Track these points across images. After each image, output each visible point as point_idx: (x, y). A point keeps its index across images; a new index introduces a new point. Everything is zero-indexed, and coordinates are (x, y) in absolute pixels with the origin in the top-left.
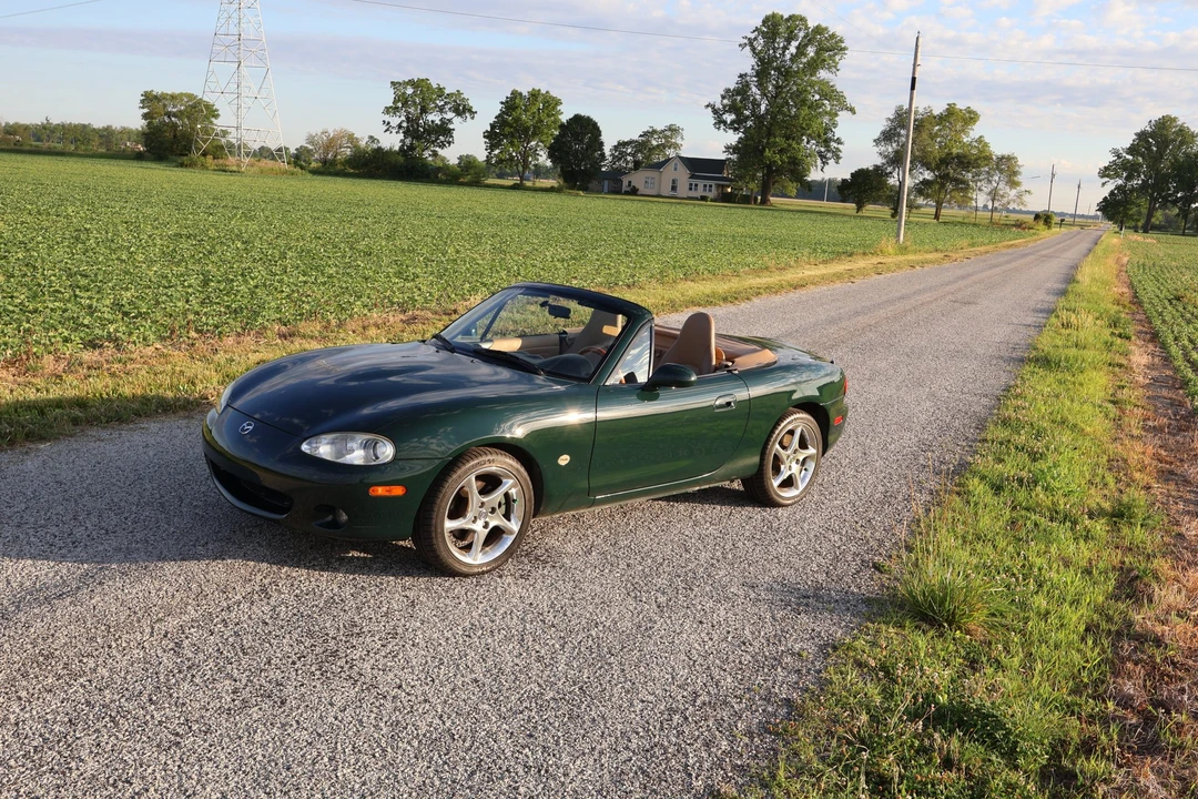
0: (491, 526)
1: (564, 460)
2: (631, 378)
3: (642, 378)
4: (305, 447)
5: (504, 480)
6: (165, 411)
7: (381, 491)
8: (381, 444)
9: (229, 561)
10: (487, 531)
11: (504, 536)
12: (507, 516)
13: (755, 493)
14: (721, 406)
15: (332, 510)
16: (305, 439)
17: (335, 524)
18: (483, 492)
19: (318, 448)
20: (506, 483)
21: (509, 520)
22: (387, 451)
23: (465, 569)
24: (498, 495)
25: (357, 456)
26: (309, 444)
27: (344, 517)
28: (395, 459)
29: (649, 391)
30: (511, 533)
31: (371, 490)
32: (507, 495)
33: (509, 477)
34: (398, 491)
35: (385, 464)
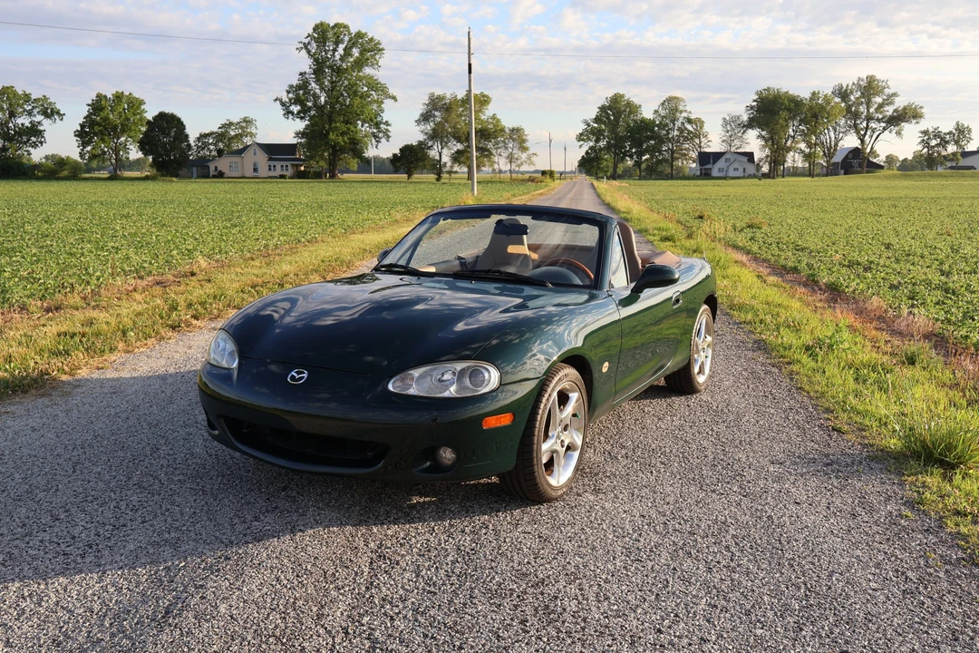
0: (566, 444)
1: (605, 367)
4: (390, 387)
5: (571, 395)
6: (14, 391)
7: (491, 423)
9: (311, 532)
10: (564, 449)
13: (681, 383)
14: (674, 304)
15: (431, 453)
16: (391, 378)
20: (573, 397)
22: (492, 377)
23: (554, 494)
24: (569, 411)
28: (501, 384)
30: (578, 446)
31: (483, 424)
33: (573, 391)
34: (506, 420)
35: (492, 391)
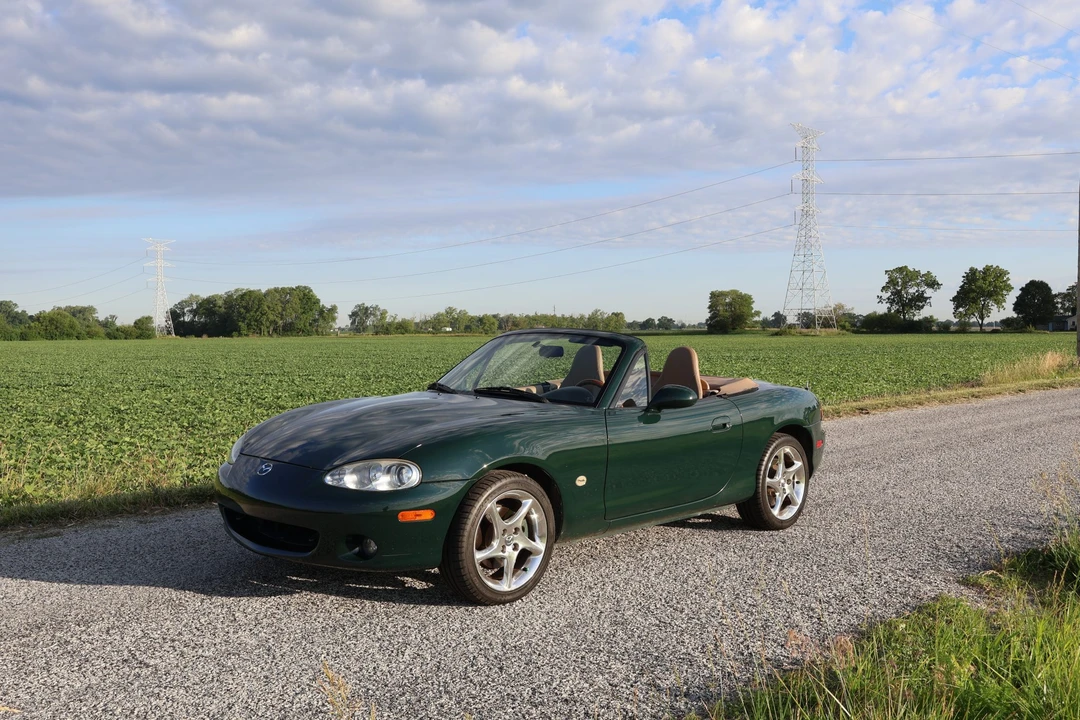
0: (519, 548)
1: (581, 481)
2: (630, 404)
3: (643, 401)
4: (328, 479)
5: (523, 502)
7: (408, 516)
8: (407, 468)
10: (516, 553)
11: (531, 557)
12: (531, 537)
13: (755, 516)
14: (716, 428)
16: (329, 471)
17: (364, 555)
18: (506, 516)
19: (341, 479)
20: (526, 504)
21: (534, 540)
22: (413, 476)
23: (494, 596)
24: (519, 518)
25: (383, 483)
26: (332, 475)
27: (373, 547)
28: (421, 483)
29: (651, 414)
30: (538, 552)
31: (400, 516)
32: (527, 518)
33: (530, 498)
34: (427, 515)
35: (412, 488)
